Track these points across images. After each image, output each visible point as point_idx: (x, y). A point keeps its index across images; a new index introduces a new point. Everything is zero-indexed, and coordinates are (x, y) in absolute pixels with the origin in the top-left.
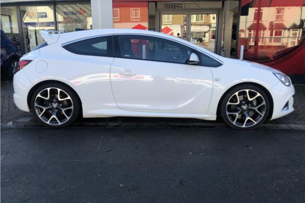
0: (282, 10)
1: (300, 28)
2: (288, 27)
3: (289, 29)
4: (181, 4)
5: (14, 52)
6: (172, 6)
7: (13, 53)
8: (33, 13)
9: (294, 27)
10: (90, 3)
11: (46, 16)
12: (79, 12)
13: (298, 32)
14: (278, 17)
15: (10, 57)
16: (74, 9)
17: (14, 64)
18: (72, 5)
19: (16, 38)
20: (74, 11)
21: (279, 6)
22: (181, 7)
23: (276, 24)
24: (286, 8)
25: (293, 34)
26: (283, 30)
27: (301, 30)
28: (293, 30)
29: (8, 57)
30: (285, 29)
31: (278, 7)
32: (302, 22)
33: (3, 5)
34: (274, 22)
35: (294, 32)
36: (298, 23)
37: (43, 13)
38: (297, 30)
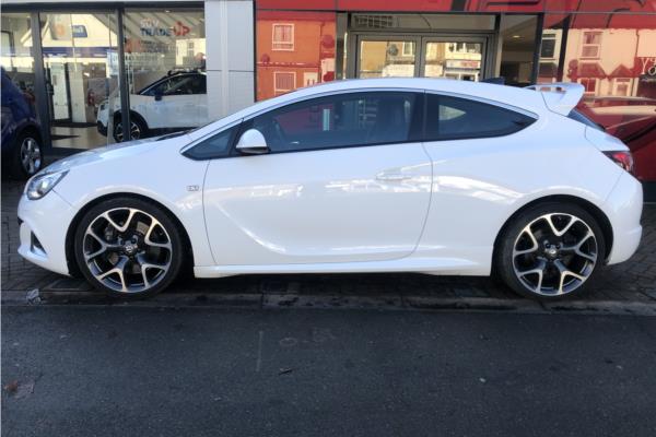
0: (596, 37)
1: (634, 77)
2: (608, 71)
3: (610, 78)
4: (390, 17)
5: (25, 117)
6: (371, 21)
7: (25, 120)
8: (62, 27)
9: (622, 73)
10: (203, 11)
11: (84, 35)
12: (175, 30)
13: (629, 84)
14: (587, 51)
15: (18, 128)
16: (164, 22)
17: (26, 145)
18: (158, 14)
19: (27, 83)
20: (164, 27)
21: (591, 28)
22: (390, 24)
23: (584, 65)
24: (606, 33)
25: (619, 88)
26: (598, 80)
27: (637, 80)
28: (618, 80)
29: (14, 127)
30: (603, 76)
31: (588, 30)
32: (638, 61)
33: (7, 8)
34: (580, 62)
35: (621, 83)
36: (630, 64)
37: (77, 27)
38: (628, 81)
